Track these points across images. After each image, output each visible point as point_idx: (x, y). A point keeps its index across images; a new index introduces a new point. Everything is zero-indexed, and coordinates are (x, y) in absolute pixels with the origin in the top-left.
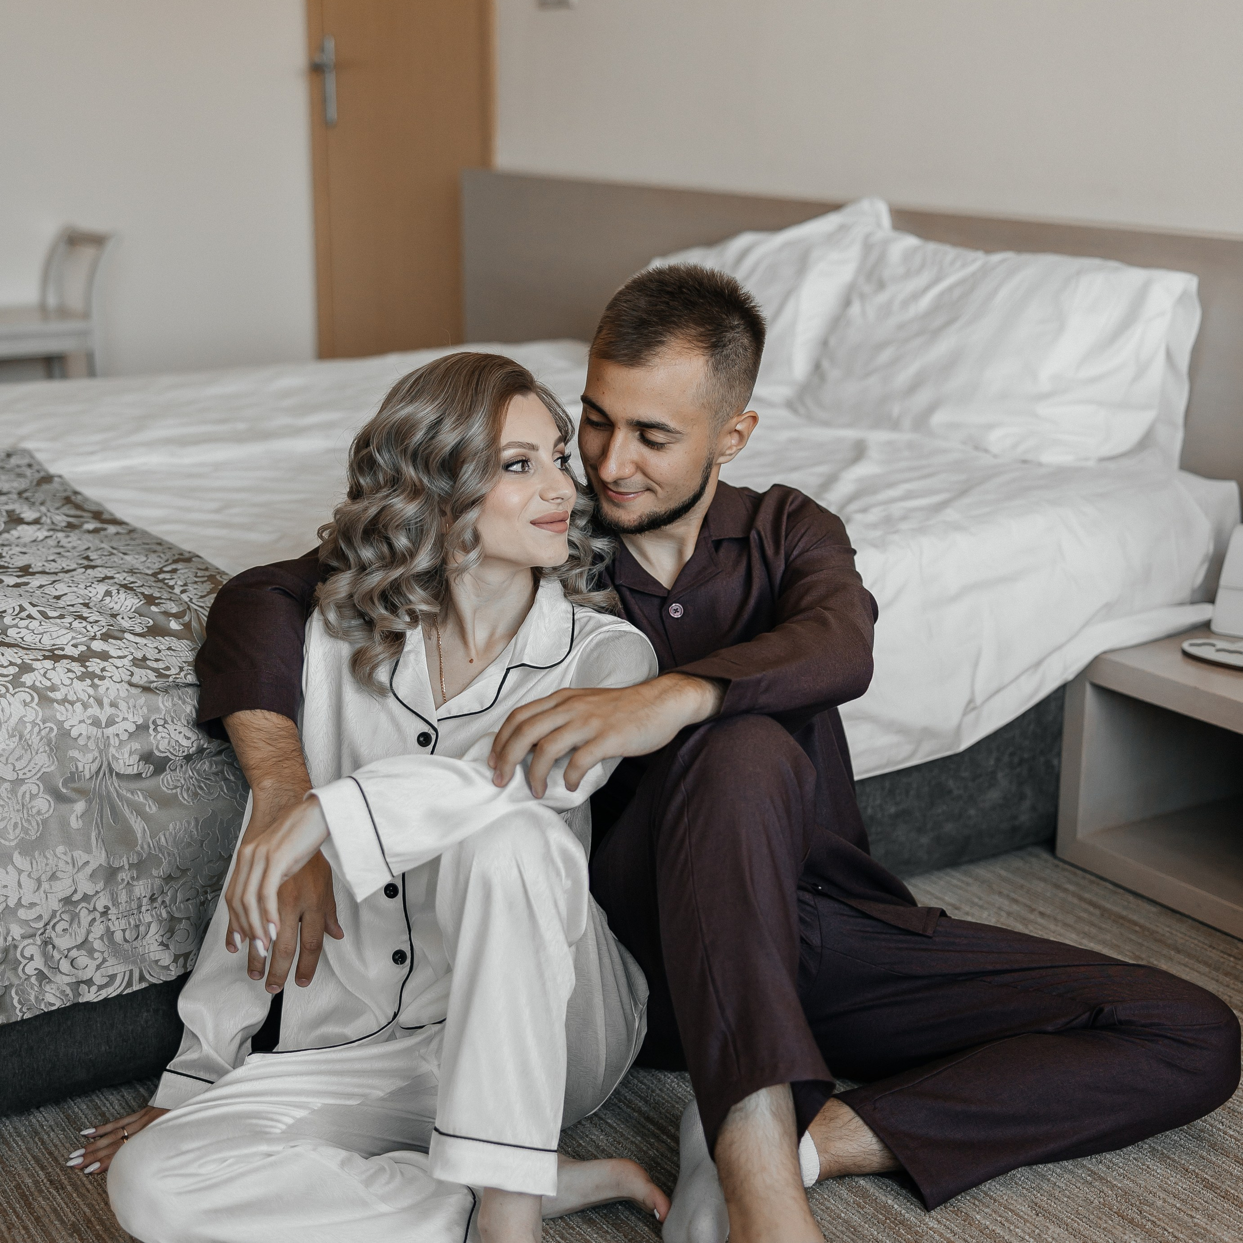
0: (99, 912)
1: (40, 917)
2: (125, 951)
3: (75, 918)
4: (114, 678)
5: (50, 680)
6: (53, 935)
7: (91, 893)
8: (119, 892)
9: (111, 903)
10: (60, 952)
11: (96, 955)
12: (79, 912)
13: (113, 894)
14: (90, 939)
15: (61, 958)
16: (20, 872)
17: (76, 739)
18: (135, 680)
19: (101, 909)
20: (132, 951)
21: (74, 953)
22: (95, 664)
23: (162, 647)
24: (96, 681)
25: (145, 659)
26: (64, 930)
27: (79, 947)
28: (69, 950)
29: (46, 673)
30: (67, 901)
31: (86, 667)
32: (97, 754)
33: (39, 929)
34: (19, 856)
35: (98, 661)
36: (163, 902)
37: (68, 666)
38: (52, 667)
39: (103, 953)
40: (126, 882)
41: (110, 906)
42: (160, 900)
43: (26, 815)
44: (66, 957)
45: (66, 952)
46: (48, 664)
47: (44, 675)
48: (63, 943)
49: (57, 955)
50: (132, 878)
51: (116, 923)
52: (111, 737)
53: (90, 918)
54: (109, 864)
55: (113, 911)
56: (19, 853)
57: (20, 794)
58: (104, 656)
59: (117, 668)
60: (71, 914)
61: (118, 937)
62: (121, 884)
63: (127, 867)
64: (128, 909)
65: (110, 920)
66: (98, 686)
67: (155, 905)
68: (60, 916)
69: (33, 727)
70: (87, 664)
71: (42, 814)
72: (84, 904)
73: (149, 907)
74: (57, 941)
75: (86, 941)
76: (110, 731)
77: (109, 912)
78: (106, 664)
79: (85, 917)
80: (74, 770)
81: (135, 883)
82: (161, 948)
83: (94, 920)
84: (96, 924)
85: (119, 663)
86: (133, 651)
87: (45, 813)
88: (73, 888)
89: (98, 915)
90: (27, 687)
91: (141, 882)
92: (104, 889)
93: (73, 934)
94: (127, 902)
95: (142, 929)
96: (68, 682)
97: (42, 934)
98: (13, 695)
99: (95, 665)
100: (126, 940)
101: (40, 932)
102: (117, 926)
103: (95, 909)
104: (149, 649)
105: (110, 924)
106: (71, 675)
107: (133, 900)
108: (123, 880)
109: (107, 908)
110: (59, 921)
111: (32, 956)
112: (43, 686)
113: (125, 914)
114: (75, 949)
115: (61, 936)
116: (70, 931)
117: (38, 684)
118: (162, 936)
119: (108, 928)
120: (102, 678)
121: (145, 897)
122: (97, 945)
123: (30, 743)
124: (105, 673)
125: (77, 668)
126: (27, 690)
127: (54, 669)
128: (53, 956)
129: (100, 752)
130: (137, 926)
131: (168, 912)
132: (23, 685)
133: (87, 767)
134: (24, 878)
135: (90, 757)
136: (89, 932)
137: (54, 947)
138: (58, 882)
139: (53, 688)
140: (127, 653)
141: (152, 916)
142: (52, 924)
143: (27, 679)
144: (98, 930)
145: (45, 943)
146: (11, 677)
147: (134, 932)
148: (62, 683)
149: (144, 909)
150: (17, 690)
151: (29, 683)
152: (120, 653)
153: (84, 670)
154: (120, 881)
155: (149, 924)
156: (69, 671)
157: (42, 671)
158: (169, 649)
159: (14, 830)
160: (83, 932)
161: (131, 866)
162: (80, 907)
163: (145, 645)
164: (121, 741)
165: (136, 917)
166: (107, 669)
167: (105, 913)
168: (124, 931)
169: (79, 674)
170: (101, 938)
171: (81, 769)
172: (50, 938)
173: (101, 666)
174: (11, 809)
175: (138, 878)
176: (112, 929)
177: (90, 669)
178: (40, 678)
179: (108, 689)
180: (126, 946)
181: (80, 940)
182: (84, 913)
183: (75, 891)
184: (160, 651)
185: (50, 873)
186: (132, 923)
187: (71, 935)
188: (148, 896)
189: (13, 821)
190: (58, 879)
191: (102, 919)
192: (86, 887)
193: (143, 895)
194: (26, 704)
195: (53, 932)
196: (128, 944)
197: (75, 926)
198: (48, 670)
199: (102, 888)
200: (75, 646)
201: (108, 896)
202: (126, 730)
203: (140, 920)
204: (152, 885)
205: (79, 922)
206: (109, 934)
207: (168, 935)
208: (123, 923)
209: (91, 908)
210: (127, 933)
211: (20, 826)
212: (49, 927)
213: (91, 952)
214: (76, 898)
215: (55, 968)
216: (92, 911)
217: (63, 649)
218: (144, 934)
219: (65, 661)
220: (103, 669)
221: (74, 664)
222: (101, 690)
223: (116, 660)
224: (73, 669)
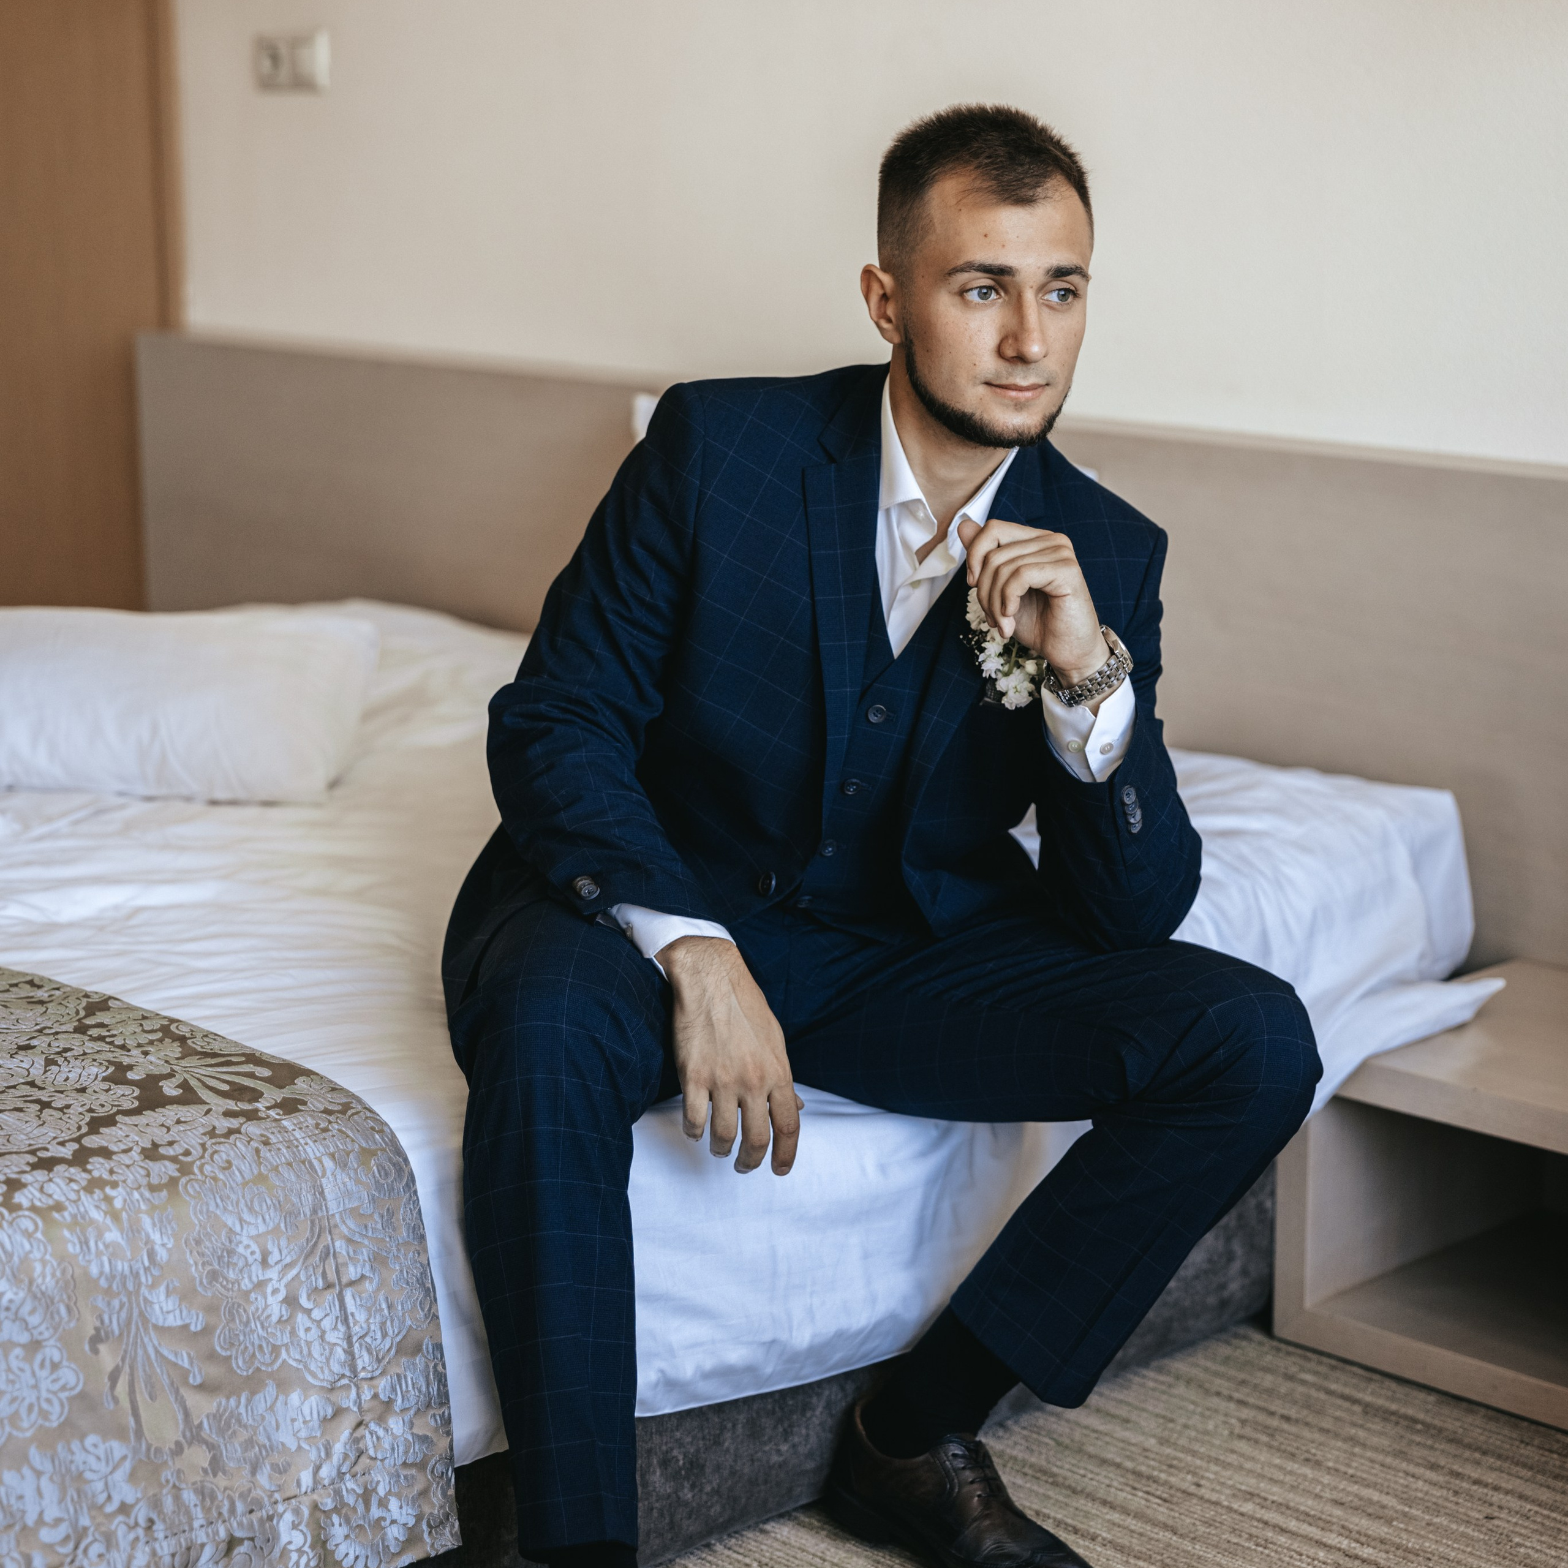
0: (142, 1528)
1: (67, 1539)
3: (111, 1537)
4: (129, 1183)
5: (49, 1195)
7: (129, 1501)
8: (164, 1499)
9: (155, 1514)
12: (116, 1529)
13: (156, 1502)
16: (39, 1474)
17: (97, 1280)
18: (155, 1181)
19: (143, 1523)
22: (98, 1166)
23: (169, 1123)
24: (108, 1190)
25: (155, 1146)
26: (99, 1555)
29: (42, 1188)
31: (89, 1172)
32: (123, 1296)
33: (67, 1555)
34: (36, 1452)
35: (101, 1160)
36: (221, 1513)
37: (67, 1174)
38: (47, 1178)
40: (171, 1484)
41: (155, 1518)
42: (216, 1510)
43: (44, 1393)
46: (40, 1175)
47: (41, 1191)
50: (179, 1478)
51: (165, 1544)
52: (141, 1272)
53: (131, 1538)
54: (149, 1458)
55: (158, 1525)
56: (37, 1447)
57: (37, 1364)
58: (105, 1153)
59: (128, 1166)
60: (107, 1532)
62: (165, 1487)
63: (171, 1462)
64: (177, 1523)
65: (155, 1539)
66: (112, 1198)
67: (210, 1518)
68: (94, 1536)
69: (44, 1267)
70: (89, 1167)
71: (67, 1391)
72: (122, 1518)
73: (203, 1521)
76: (138, 1261)
77: (155, 1527)
78: (112, 1164)
79: (124, 1538)
80: (99, 1324)
81: (183, 1485)
83: (136, 1539)
84: (139, 1546)
85: (125, 1159)
86: (137, 1138)
87: (70, 1389)
88: (107, 1493)
89: (140, 1532)
90: (27, 1210)
91: (190, 1483)
92: (145, 1496)
94: (174, 1513)
96: (73, 1197)
98: (11, 1224)
99: (98, 1167)
101: (68, 1560)
102: (166, 1549)
103: (136, 1524)
104: (155, 1130)
105: (156, 1545)
106: (75, 1186)
107: (181, 1511)
109: (151, 1521)
110: (92, 1543)
112: (45, 1206)
113: (174, 1531)
116: (106, 1556)
117: (37, 1203)
119: (154, 1552)
120: (113, 1185)
121: (196, 1505)
123: (44, 1291)
124: (115, 1177)
125: (78, 1175)
126: (26, 1213)
127: (50, 1181)
129: (129, 1296)
130: (188, 1549)
131: (227, 1530)
132: (19, 1206)
133: (116, 1316)
135: (116, 1302)
136: (131, 1558)
138: (88, 1486)
139: (58, 1207)
140: (131, 1145)
141: (208, 1534)
142: (82, 1546)
143: (22, 1198)
144: (142, 1554)
147: (183, 1556)
148: (68, 1199)
149: (196, 1524)
150: (14, 1215)
151: (26, 1204)
152: (123, 1147)
153: (87, 1176)
154: (164, 1482)
155: (203, 1546)
156: (71, 1180)
157: (36, 1186)
158: (178, 1122)
159: (29, 1414)
160: (124, 1557)
162: (116, 1521)
163: (147, 1125)
164: (154, 1278)
165: (187, 1536)
166: (115, 1170)
167: (149, 1530)
168: (174, 1556)
169: (84, 1183)
171: (107, 1322)
173: (107, 1166)
174: (24, 1385)
175: (187, 1477)
176: (160, 1553)
177: (95, 1174)
178: (37, 1195)
179: (124, 1201)
182: (122, 1531)
183: (109, 1499)
184: (169, 1129)
185: (76, 1475)
186: (184, 1544)
187: (108, 1563)
188: (200, 1504)
189: (27, 1402)
190: (86, 1481)
191: (146, 1539)
192: (123, 1492)
193: (193, 1503)
194: (29, 1235)
195: (85, 1559)
197: (113, 1550)
198: (43, 1183)
199: (144, 1493)
200: (62, 1144)
203: (191, 1541)
204: (203, 1488)
205: (117, 1545)
206: (156, 1561)
207: (225, 1562)
208: (172, 1544)
209: (132, 1522)
210: (177, 1559)
211: (36, 1408)
212: (80, 1551)
214: (109, 1508)
216: (133, 1527)
217: (47, 1149)
218: (195, 1558)
219: (60, 1168)
220: (111, 1172)
221: (72, 1170)
222: (118, 1204)
223: (122, 1156)
224: (74, 1177)
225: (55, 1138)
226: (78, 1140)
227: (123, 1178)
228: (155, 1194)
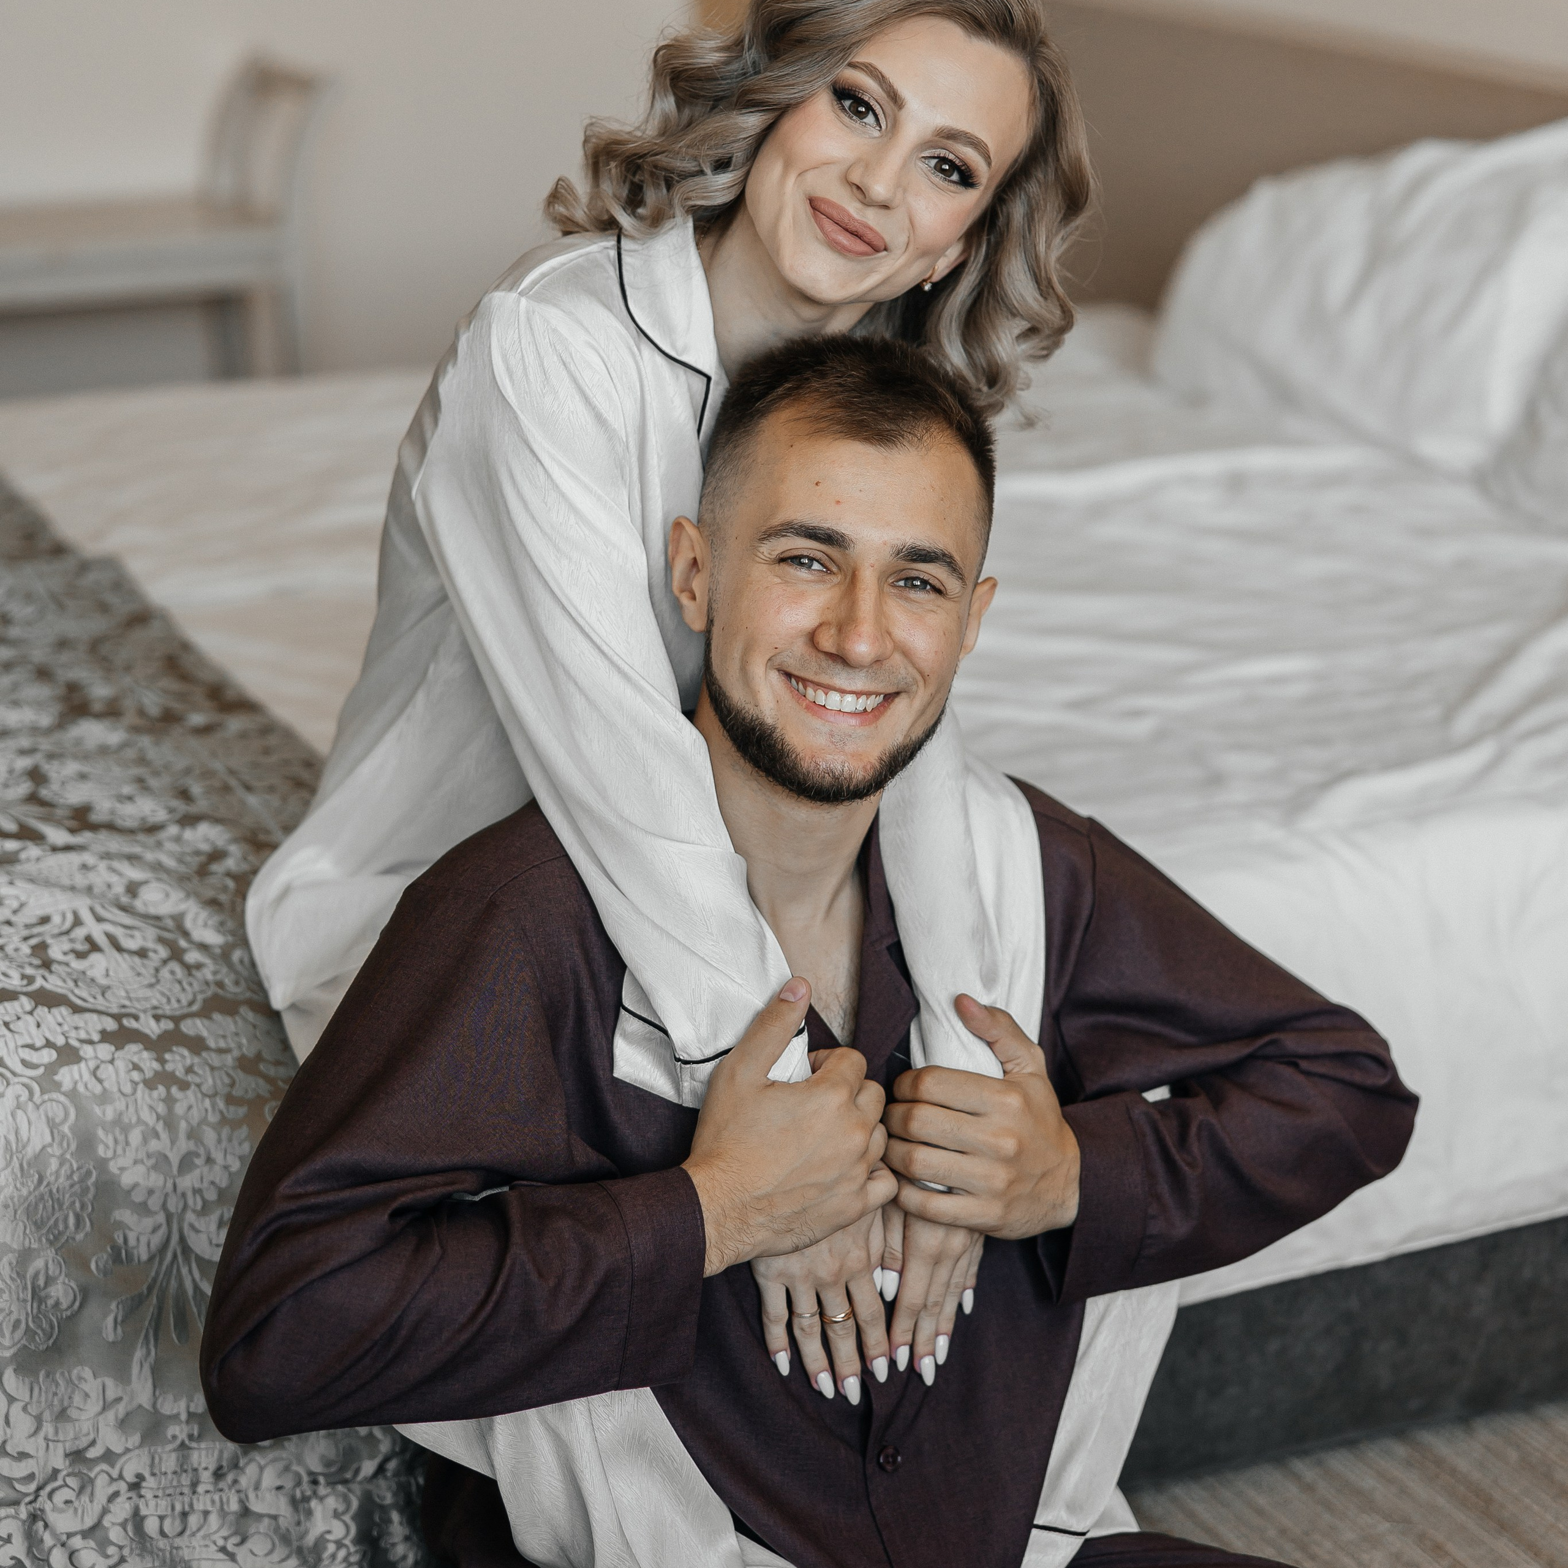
0: (127, 1483)
1: (31, 1477)
2: (160, 1550)
3: (86, 1485)
4: (204, 1088)
5: (100, 1081)
6: (48, 1506)
7: (117, 1449)
8: (164, 1456)
9: (148, 1469)
10: (54, 1535)
11: (111, 1550)
12: (96, 1477)
13: (153, 1459)
14: (106, 1523)
15: (55, 1545)
16: (11, 1399)
17: (129, 1192)
18: (237, 1093)
19: (130, 1477)
20: (171, 1553)
21: (77, 1542)
22: (178, 1058)
24: (174, 1090)
26: (67, 1502)
27: (86, 1534)
28: (70, 1535)
29: (97, 1067)
30: (77, 1456)
31: (164, 1062)
32: (161, 1218)
33: (27, 1495)
34: (13, 1374)
35: (186, 1052)
36: (235, 1482)
37: (135, 1059)
38: (109, 1057)
39: (121, 1548)
40: (178, 1442)
41: (147, 1475)
42: (230, 1478)
43: (35, 1311)
44: (63, 1545)
45: (64, 1537)
46: (105, 1050)
47: (94, 1073)
48: (63, 1522)
49: (48, 1540)
50: (191, 1437)
51: (152, 1503)
52: (190, 1195)
53: (111, 1490)
54: (154, 1405)
55: (150, 1482)
56: (15, 1370)
57: (31, 1272)
58: (198, 1046)
59: (212, 1069)
60: (82, 1479)
61: (151, 1526)
62: (170, 1442)
63: (184, 1417)
64: (175, 1483)
65: (141, 1496)
66: (176, 1101)
67: (222, 1485)
68: (64, 1481)
69: (61, 1165)
70: (167, 1056)
71: (62, 1311)
72: (104, 1466)
73: (210, 1488)
74: (52, 1517)
75: (97, 1526)
76: (187, 1182)
77: (144, 1484)
78: (196, 1060)
79: (102, 1488)
80: (120, 1241)
81: (194, 1445)
82: (221, 1556)
83: (116, 1494)
84: (119, 1500)
85: (217, 1060)
86: (245, 1041)
87: (66, 1310)
88: (91, 1437)
89: (122, 1486)
90: (64, 1094)
91: (203, 1445)
92: (137, 1448)
93: (80, 1511)
94: (175, 1473)
95: (193, 1520)
96: (127, 1088)
97: (31, 1503)
98: (38, 1107)
99: (178, 1060)
100: (162, 1533)
101: (28, 1499)
102: (151, 1509)
103: (121, 1477)
105: (142, 1504)
106: (136, 1076)
107: (186, 1471)
108: (174, 1437)
109: (140, 1477)
110: (60, 1487)
111: (10, 1536)
112: (88, 1094)
113: (168, 1492)
114: (79, 1537)
115: (61, 1511)
116: (76, 1504)
117: (81, 1088)
118: (225, 1539)
119: (136, 1512)
120: (184, 1086)
121: (206, 1469)
122: (115, 1534)
123: (54, 1191)
124: (190, 1077)
125: (148, 1062)
126: (62, 1098)
127: (112, 1062)
128: (42, 1541)
129: (169, 1217)
130: (184, 1515)
131: (241, 1501)
132: (57, 1086)
133: (144, 1240)
134: (16, 1408)
135: (148, 1223)
136: (105, 1511)
137: (46, 1526)
138: (71, 1424)
139: (104, 1098)
140: (233, 1044)
141: (213, 1502)
142: (48, 1488)
143: (66, 1076)
144: (122, 1510)
145: (34, 1517)
146: (41, 1070)
147: (178, 1522)
148: (120, 1091)
149: (201, 1489)
150: (46, 1097)
151: (67, 1085)
152: (222, 1045)
153: (156, 1066)
154: (169, 1437)
155: (206, 1513)
156: (136, 1067)
157: (92, 1064)
159: (13, 1331)
160: (97, 1508)
161: (191, 1415)
162: (97, 1469)
164: (205, 1202)
165: (187, 1499)
166: (196, 1069)
167: (135, 1486)
168: (162, 1518)
169: (149, 1074)
170: (124, 1525)
171: (132, 1242)
172: (42, 1511)
173: (188, 1062)
174: (14, 1297)
175: (200, 1438)
176: (144, 1511)
177: (169, 1067)
178: (86, 1076)
179: (190, 1108)
180: (162, 1543)
181: (89, 1522)
182: (101, 1481)
183: (93, 1443)
185: (57, 1409)
186: (178, 1508)
187: (76, 1510)
188: (212, 1467)
189: (14, 1317)
190: (69, 1419)
191: (129, 1495)
192: (111, 1439)
193: (203, 1465)
194: (52, 1125)
195: (49, 1502)
196: (165, 1541)
197: (85, 1498)
198: (102, 1062)
199: (137, 1444)
200: (158, 1017)
201: (146, 1459)
202: (213, 1183)
203: (191, 1505)
204: (221, 1452)
205: (92, 1494)
206: (137, 1519)
207: (236, 1539)
208: (163, 1503)
209: (115, 1474)
210: (167, 1524)
211: (23, 1326)
212: (44, 1493)
213: (103, 1545)
214: (92, 1454)
215: (42, 1560)
216: (116, 1480)
217: (136, 1019)
218: (194, 1529)
219: (133, 1048)
220: (189, 1070)
221: (145, 1055)
222: (180, 1109)
223: (213, 1055)
224: (142, 1065)
225: (155, 1008)
226: (177, 1020)
227: (198, 1080)
228: (232, 1108)
